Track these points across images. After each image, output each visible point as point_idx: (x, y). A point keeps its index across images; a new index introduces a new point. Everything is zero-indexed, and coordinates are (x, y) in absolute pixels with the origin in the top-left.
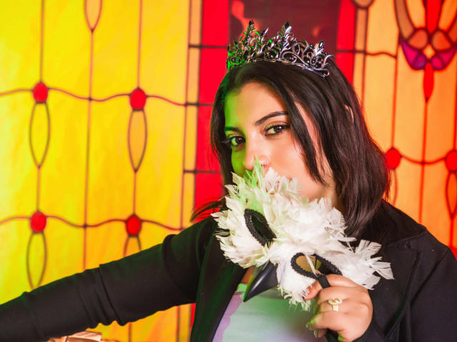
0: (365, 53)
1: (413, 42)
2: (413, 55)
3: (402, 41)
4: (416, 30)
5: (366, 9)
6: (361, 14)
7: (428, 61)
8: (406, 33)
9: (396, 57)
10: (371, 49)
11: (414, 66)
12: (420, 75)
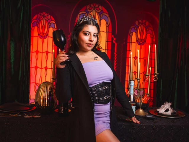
0: (131, 42)
1: (139, 41)
2: (139, 43)
3: (137, 41)
4: (139, 39)
5: (132, 36)
6: (131, 37)
7: (141, 44)
8: (138, 39)
9: (136, 43)
10: (132, 42)
11: (139, 44)
12: (139, 46)
